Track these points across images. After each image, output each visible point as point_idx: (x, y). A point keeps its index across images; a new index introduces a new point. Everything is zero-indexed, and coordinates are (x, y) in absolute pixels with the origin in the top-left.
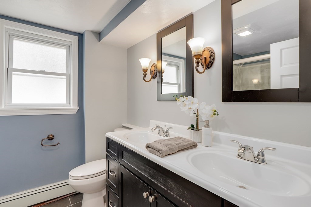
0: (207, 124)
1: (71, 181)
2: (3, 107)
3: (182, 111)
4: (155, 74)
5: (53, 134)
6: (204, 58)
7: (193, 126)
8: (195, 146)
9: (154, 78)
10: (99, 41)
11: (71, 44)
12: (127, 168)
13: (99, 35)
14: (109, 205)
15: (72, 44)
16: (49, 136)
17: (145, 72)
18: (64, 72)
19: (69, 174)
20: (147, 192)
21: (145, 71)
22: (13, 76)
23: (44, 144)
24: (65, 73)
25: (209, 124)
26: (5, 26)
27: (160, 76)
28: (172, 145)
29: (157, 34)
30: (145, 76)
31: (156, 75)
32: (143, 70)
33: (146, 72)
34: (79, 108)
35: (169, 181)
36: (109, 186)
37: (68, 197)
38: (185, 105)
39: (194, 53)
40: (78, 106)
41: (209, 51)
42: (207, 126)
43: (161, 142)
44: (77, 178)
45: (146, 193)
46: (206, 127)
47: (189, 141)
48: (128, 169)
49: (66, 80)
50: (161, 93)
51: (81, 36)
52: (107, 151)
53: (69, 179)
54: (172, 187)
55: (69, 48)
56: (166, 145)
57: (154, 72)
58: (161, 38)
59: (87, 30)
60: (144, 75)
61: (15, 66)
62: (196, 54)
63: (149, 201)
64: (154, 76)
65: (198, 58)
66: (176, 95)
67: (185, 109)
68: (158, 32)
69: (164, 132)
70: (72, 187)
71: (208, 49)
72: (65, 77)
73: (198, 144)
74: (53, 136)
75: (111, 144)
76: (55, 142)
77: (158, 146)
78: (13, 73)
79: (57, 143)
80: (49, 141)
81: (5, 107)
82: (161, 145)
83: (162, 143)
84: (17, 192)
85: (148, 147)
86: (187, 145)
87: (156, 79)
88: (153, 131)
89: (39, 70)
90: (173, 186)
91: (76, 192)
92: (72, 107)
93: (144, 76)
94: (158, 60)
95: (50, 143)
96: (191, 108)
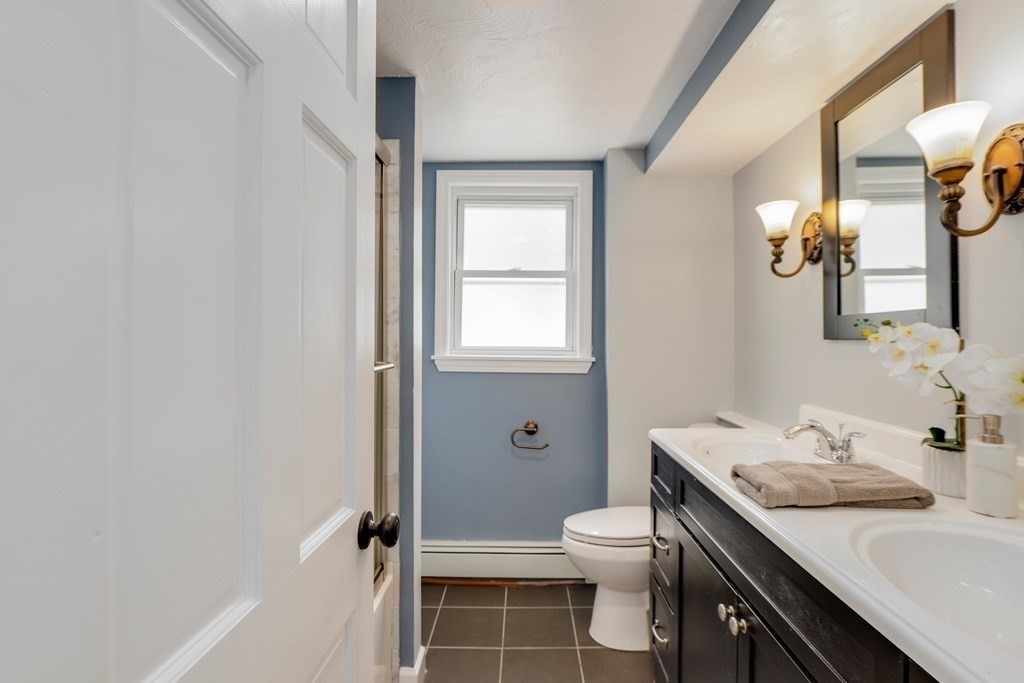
0: (990, 427)
1: (567, 542)
2: (448, 355)
3: (891, 375)
4: (816, 248)
5: (536, 421)
6: (995, 172)
7: (938, 434)
8: (920, 501)
9: (815, 261)
10: (645, 170)
11: (577, 194)
12: (690, 533)
13: (643, 154)
14: (652, 632)
15: (579, 192)
16: (528, 424)
17: (777, 246)
18: (562, 267)
19: (563, 525)
20: (731, 607)
21: (778, 243)
22: (465, 287)
23: (518, 444)
24: (564, 269)
25: (1002, 432)
26: (451, 184)
27: (832, 253)
28: (812, 480)
29: (824, 111)
30: (778, 258)
31: (820, 253)
32: (771, 240)
33: (780, 246)
34: (594, 359)
35: (782, 582)
36: (654, 580)
37: (565, 585)
38: (902, 354)
39: (935, 164)
40: (593, 354)
41: (1016, 141)
42: (993, 434)
43: (783, 466)
44: (580, 537)
45: (727, 607)
46: (984, 439)
47: (899, 479)
48: (694, 537)
49: (565, 287)
50: (839, 313)
51: (598, 167)
52: (654, 481)
53: (564, 537)
54: (787, 599)
55: (570, 203)
56: (791, 477)
57: (812, 240)
58: (836, 124)
59: (611, 149)
60: (774, 254)
61: (467, 266)
62: (940, 166)
63: (730, 631)
64: (813, 258)
65: (951, 179)
66: (866, 320)
67: (900, 369)
68: (825, 104)
69: (833, 448)
70: (574, 561)
71: (1015, 133)
72: (564, 280)
73: (936, 496)
74: (536, 427)
75: (661, 462)
76: (539, 439)
77: (764, 477)
78: (465, 279)
79: (543, 445)
80: (528, 436)
81: (450, 353)
82: (777, 473)
83: (783, 470)
84: (468, 539)
85: (736, 475)
86: (879, 491)
87: (820, 266)
88: (787, 438)
89: (510, 269)
90: (790, 596)
91: (584, 579)
92: (578, 356)
93: (774, 258)
94: (825, 199)
95: (528, 441)
96: (926, 368)
